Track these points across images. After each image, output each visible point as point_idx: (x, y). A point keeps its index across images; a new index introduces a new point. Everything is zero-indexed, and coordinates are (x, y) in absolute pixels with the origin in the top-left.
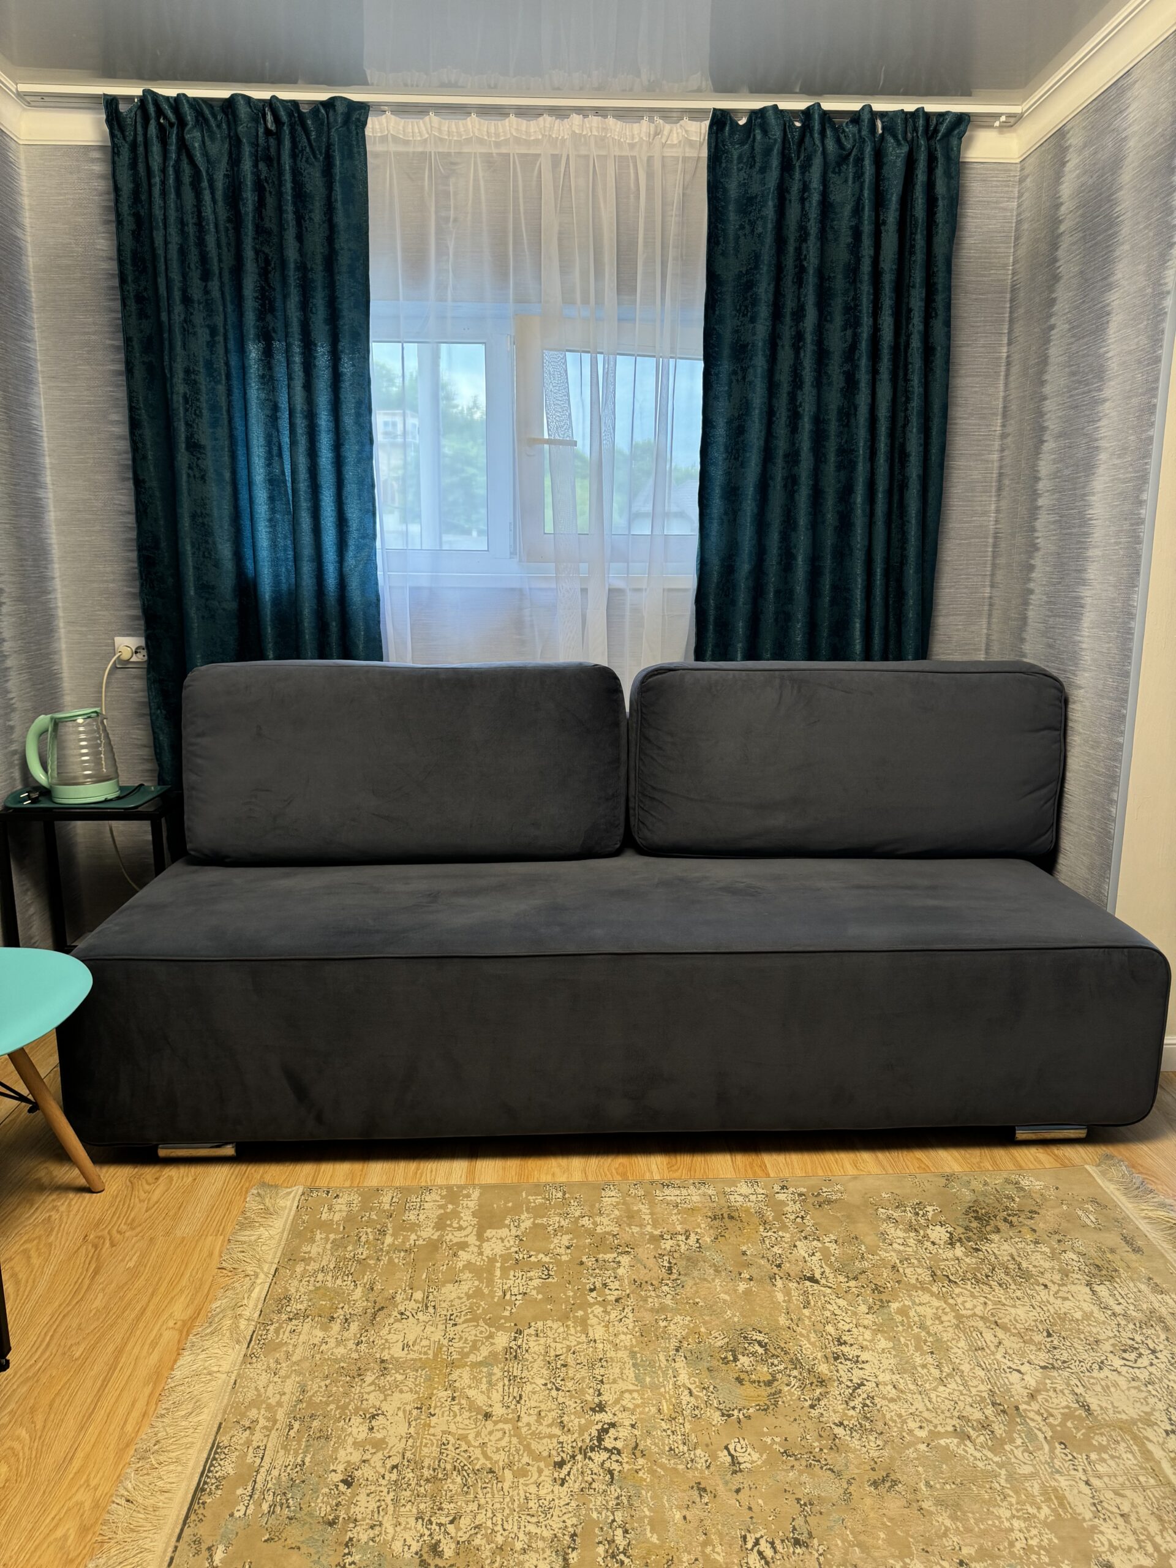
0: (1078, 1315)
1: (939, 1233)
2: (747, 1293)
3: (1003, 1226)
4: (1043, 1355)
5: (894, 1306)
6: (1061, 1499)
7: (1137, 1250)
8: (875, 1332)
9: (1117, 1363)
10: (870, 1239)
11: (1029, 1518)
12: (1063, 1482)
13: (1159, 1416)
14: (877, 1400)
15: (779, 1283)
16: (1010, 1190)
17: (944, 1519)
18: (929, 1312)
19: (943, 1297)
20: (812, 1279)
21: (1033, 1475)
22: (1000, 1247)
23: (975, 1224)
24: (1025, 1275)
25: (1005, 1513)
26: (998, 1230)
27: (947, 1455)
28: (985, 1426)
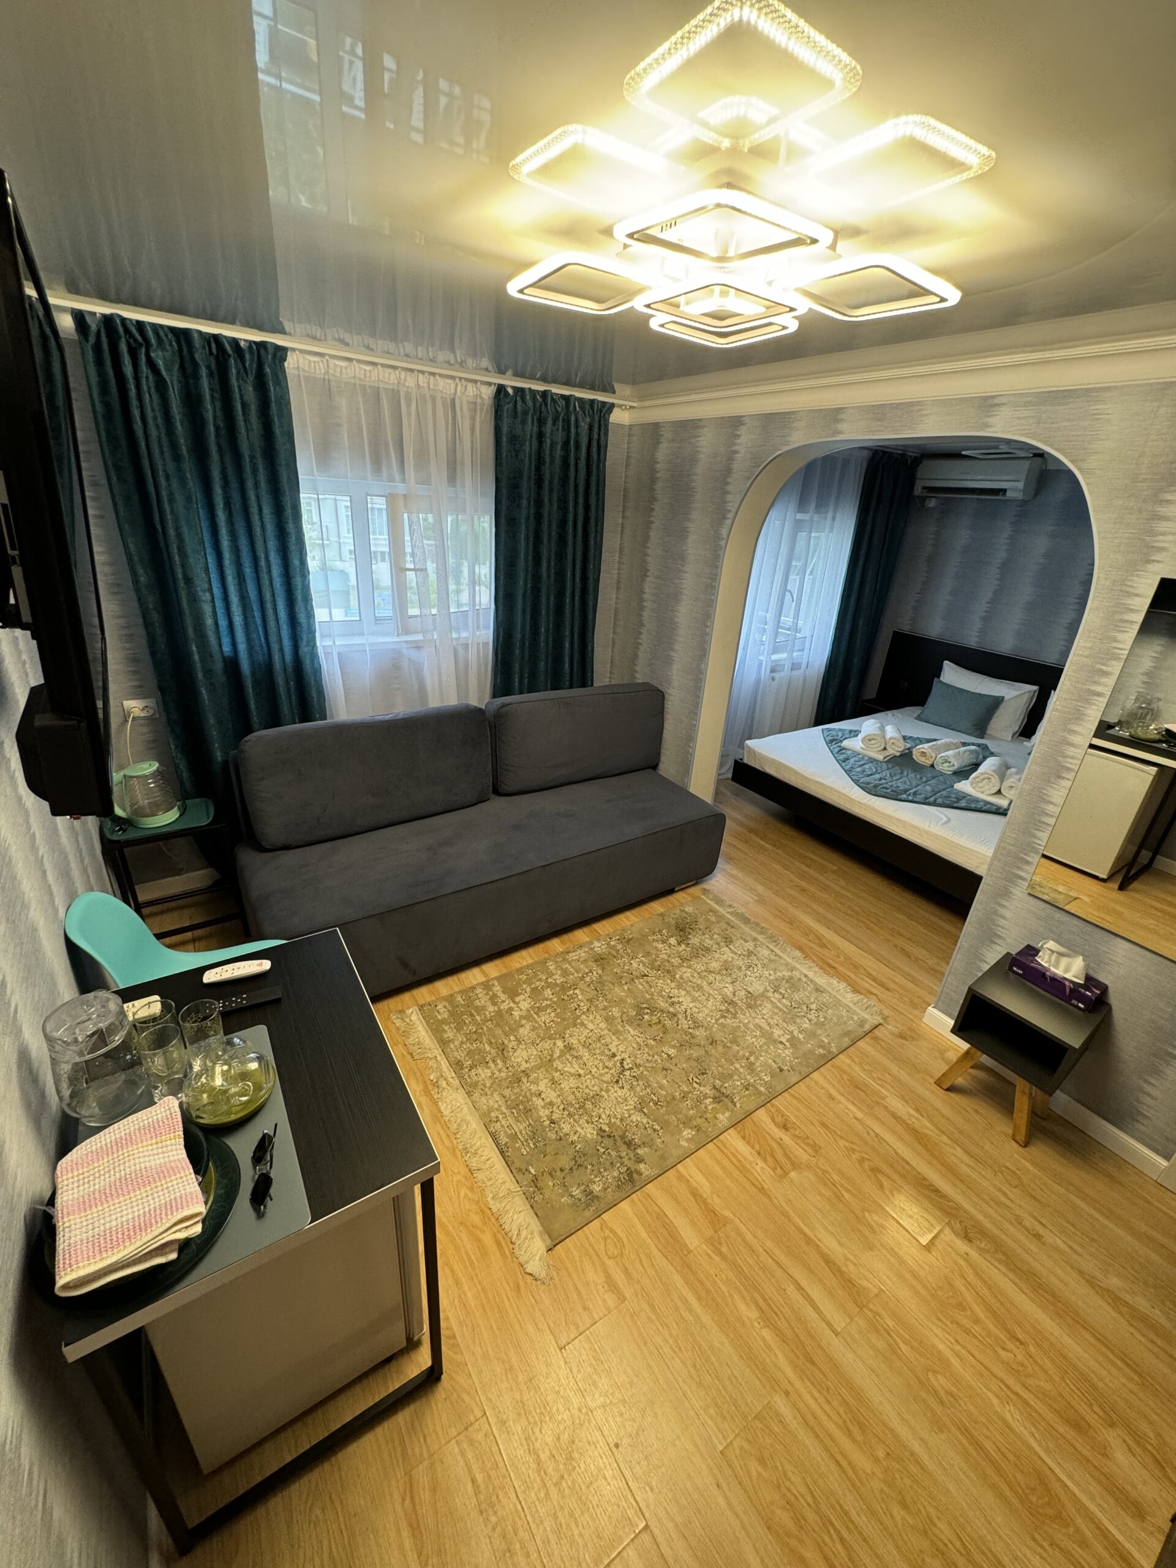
0: (730, 959)
1: (673, 941)
2: (629, 989)
3: (691, 931)
4: (729, 978)
5: (677, 976)
6: (760, 1027)
7: (733, 927)
8: (678, 989)
9: (749, 973)
10: (654, 951)
11: (755, 1036)
12: (757, 1021)
13: (769, 988)
14: (694, 1015)
15: (636, 981)
16: (684, 915)
17: (735, 1048)
18: (689, 975)
19: (689, 967)
20: (646, 976)
21: (749, 1022)
22: (695, 940)
23: (682, 933)
24: (708, 950)
25: (749, 1038)
26: (690, 934)
27: (724, 1026)
28: (728, 1011)
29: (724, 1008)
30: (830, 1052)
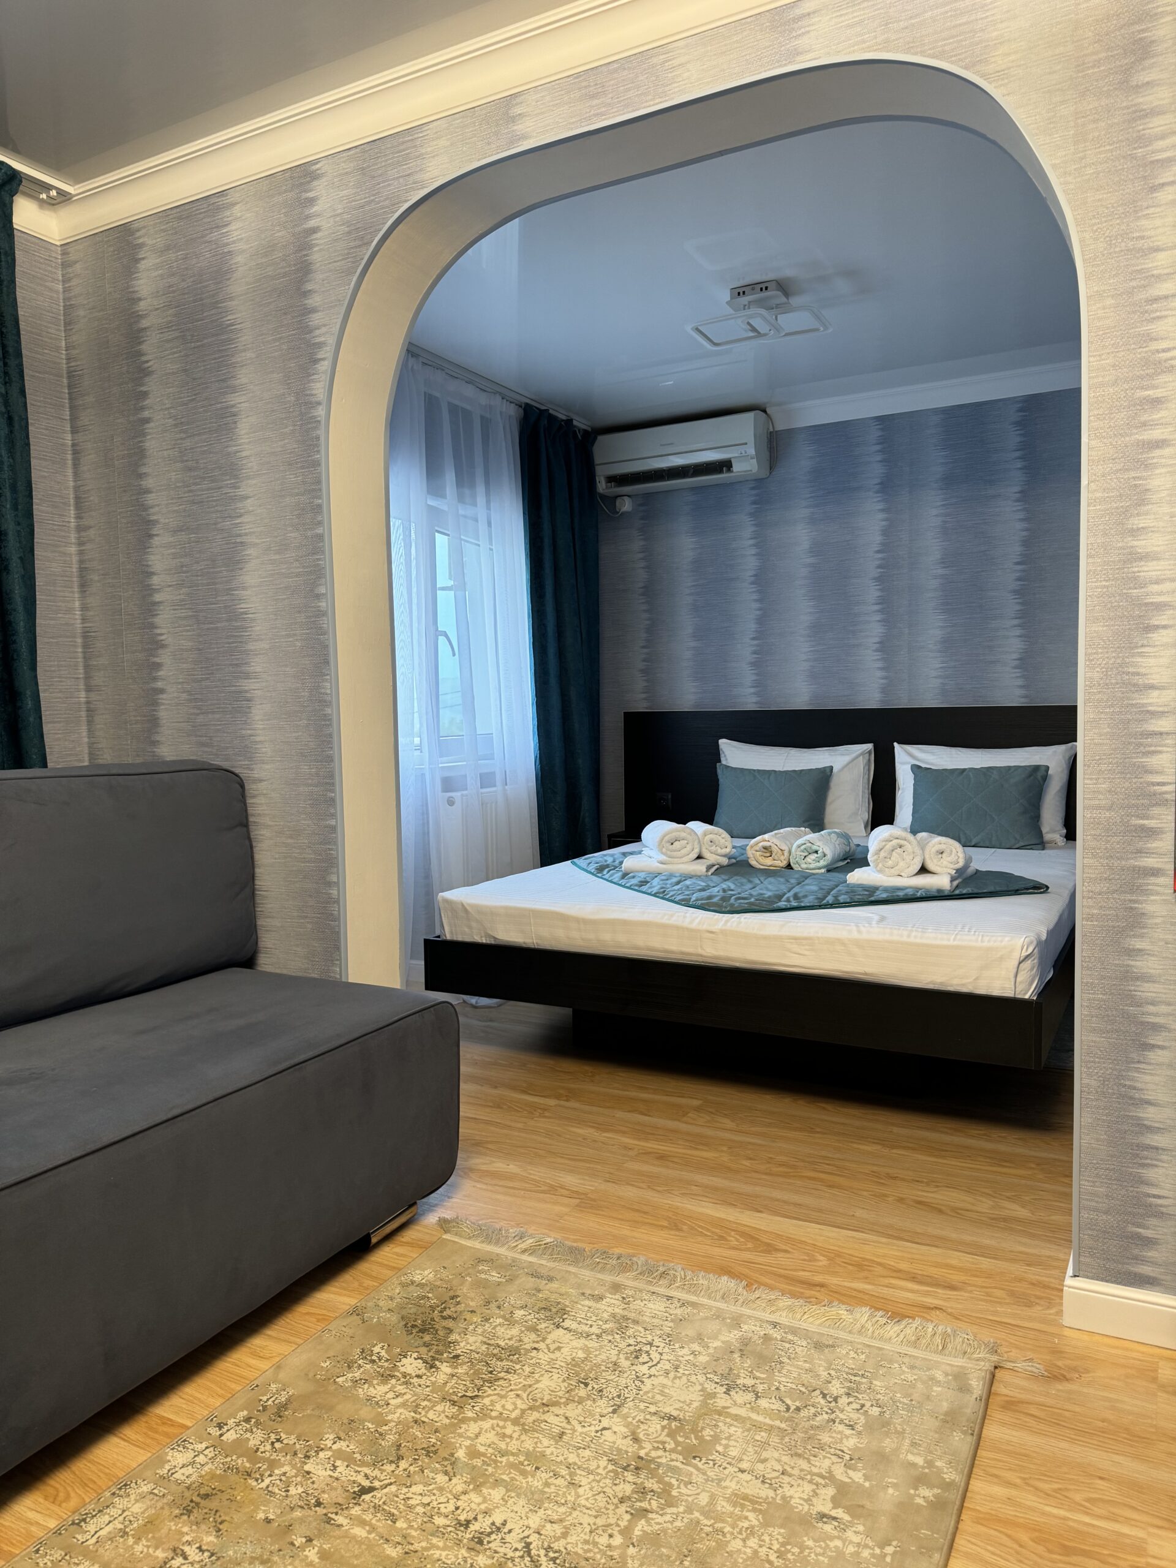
1: (411, 1365)
3: (450, 1324)
4: (602, 1403)
5: (461, 1454)
6: (745, 1497)
7: (550, 1279)
11: (751, 1531)
12: (732, 1485)
14: (555, 1546)
15: (340, 1519)
16: (416, 1292)
19: (483, 1415)
20: (365, 1491)
22: (469, 1342)
23: (427, 1338)
24: (514, 1351)
26: (450, 1331)
27: (653, 1539)
28: (642, 1492)
29: (628, 1489)
30: (947, 1486)
